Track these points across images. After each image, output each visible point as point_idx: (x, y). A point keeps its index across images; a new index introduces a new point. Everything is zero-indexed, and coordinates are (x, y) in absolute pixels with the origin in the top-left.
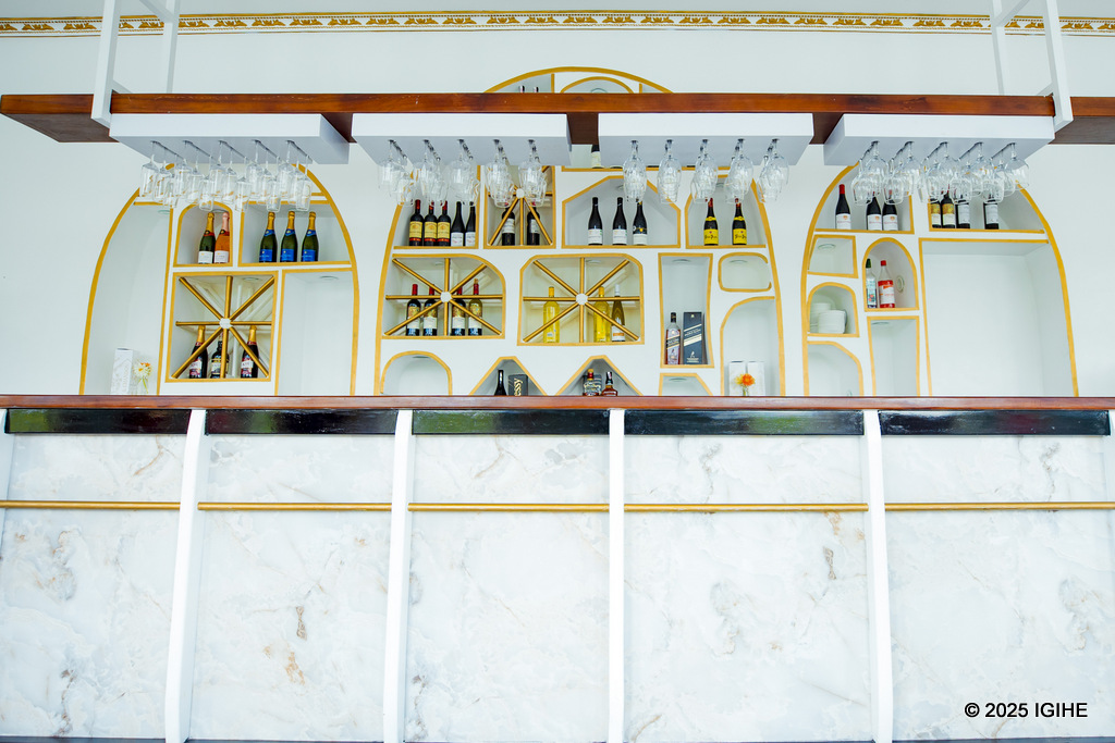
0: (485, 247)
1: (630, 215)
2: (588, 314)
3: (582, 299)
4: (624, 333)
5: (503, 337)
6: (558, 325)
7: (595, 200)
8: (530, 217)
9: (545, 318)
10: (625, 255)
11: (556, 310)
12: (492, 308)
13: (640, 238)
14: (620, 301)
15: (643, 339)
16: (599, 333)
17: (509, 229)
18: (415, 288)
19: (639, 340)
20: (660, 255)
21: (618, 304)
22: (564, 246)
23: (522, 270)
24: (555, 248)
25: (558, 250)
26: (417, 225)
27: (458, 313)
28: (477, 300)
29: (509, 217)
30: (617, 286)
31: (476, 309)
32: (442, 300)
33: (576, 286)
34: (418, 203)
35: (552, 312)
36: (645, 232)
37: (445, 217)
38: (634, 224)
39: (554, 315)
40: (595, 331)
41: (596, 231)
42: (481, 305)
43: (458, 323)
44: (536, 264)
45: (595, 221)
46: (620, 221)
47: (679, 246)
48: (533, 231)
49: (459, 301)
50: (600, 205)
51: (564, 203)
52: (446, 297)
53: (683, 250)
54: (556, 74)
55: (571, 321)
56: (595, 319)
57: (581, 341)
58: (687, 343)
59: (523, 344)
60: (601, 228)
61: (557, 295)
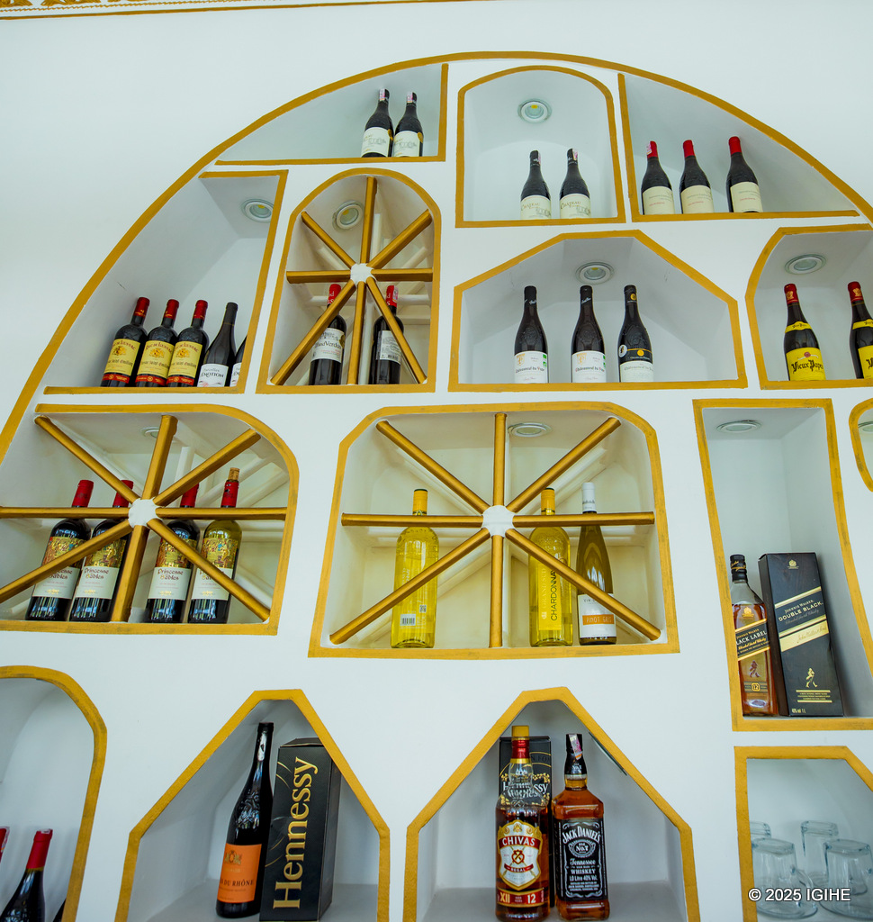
0: (261, 388)
1: (611, 321)
2: (513, 558)
3: (499, 520)
4: (613, 615)
5: (273, 630)
6: (432, 592)
7: (530, 293)
8: (380, 325)
9: (398, 572)
10: (608, 406)
11: (431, 550)
12: (262, 543)
13: (636, 370)
14: (598, 524)
15: (674, 637)
16: (544, 615)
17: (327, 349)
18: (85, 489)
19: (662, 639)
20: (697, 404)
21: (591, 531)
22: (454, 386)
23: (344, 445)
24: (431, 388)
25: (440, 396)
26: (129, 348)
27: (171, 556)
28: (229, 524)
29: (329, 324)
30: (589, 487)
31: (218, 546)
32: (131, 521)
33: (484, 490)
34: (143, 304)
35: (420, 555)
36: (648, 357)
37: (196, 332)
38: (622, 341)
39: (423, 564)
40: (534, 609)
41: (532, 358)
42: (236, 536)
43: (166, 585)
44: (385, 431)
45: (531, 335)
46: (587, 335)
47: (742, 382)
48: (384, 355)
49: (177, 524)
50: (540, 301)
51: (458, 290)
52: (142, 513)
53: (753, 391)
54: (452, 65)
55: (470, 577)
56: (531, 572)
57: (496, 644)
58: (789, 641)
59: (326, 653)
60: (544, 350)
61: (435, 509)
